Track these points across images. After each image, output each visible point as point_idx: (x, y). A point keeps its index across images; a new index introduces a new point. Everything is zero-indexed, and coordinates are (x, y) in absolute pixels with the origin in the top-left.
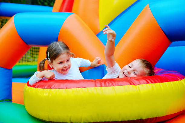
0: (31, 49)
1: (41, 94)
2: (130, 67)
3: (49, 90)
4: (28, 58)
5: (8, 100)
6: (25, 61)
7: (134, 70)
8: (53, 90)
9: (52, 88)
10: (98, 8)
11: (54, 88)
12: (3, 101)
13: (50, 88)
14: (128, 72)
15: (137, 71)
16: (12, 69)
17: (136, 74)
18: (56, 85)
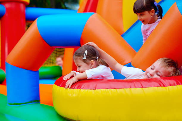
0: (55, 52)
1: (71, 95)
2: (152, 69)
3: (79, 90)
4: (53, 60)
5: (36, 101)
6: (50, 62)
7: (157, 72)
8: (82, 90)
9: (81, 88)
10: (121, 9)
11: (84, 88)
12: (31, 102)
13: (80, 88)
14: (151, 75)
15: (160, 72)
16: (38, 71)
17: (159, 75)
18: (85, 86)
